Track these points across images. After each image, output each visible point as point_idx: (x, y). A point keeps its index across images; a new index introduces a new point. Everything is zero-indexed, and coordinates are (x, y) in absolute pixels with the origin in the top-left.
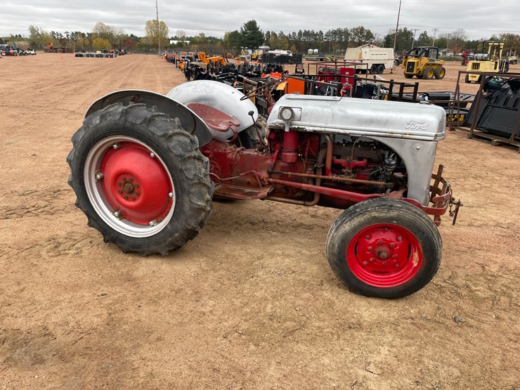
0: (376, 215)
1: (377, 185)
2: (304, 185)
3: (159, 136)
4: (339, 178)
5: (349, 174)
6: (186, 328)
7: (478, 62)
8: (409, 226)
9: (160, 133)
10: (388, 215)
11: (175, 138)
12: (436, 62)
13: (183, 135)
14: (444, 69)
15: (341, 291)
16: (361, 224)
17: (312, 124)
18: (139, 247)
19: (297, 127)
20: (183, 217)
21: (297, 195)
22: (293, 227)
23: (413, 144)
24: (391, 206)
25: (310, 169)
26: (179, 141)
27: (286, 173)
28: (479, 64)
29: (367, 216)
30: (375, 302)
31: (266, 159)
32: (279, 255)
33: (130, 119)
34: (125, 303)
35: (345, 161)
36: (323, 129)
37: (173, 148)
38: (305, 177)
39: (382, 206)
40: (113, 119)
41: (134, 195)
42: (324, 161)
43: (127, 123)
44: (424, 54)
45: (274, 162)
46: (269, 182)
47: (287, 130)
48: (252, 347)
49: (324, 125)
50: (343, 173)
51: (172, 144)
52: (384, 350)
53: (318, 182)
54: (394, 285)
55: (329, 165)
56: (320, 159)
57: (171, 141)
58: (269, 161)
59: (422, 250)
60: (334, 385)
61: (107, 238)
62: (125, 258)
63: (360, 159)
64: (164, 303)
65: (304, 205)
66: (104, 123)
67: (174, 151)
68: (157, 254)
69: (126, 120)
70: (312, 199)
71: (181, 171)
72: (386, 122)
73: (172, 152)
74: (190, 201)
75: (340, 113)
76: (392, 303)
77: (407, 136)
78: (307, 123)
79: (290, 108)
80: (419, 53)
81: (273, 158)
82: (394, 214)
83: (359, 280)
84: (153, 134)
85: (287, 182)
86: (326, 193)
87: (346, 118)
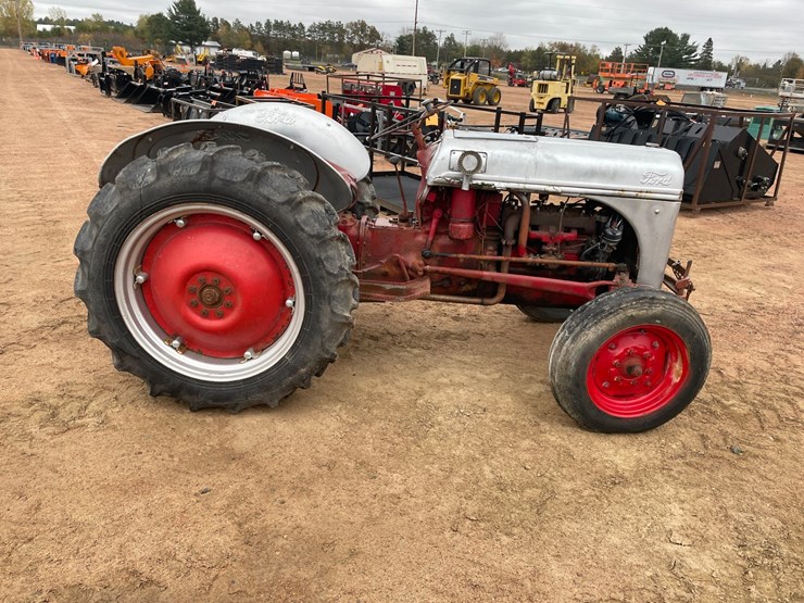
0: (634, 314)
1: (595, 267)
2: (485, 273)
3: (279, 203)
4: (538, 260)
5: (554, 253)
6: (383, 527)
7: (545, 82)
8: (675, 326)
9: (279, 198)
10: (650, 312)
11: (305, 205)
12: (489, 81)
13: (317, 199)
14: (499, 92)
15: (569, 430)
16: (612, 329)
17: (505, 177)
18: (228, 397)
19: (480, 182)
20: (318, 340)
21: (464, 288)
22: (438, 338)
23: (651, 205)
24: (653, 298)
25: (491, 248)
26: (313, 211)
27: (455, 255)
28: (547, 85)
29: (621, 316)
30: (621, 440)
31: (416, 234)
32: (446, 385)
33: (221, 173)
34: (253, 501)
35: (546, 233)
36: (521, 186)
37: (304, 222)
38: (485, 261)
39: (641, 299)
40: (184, 173)
41: (219, 309)
42: (517, 234)
43: (216, 181)
44: (472, 69)
45: (430, 239)
46: (425, 271)
47: (465, 187)
48: (505, 539)
49: (523, 179)
50: (544, 253)
51: (302, 217)
52: (675, 508)
53: (506, 267)
54: (647, 413)
55: (523, 240)
56: (510, 231)
57: (300, 212)
58: (420, 238)
59: (689, 358)
60: (649, 574)
61: (159, 388)
62: (199, 420)
63: (568, 230)
64: (320, 489)
65: (482, 304)
66: (166, 181)
67: (306, 229)
68: (261, 407)
69: (212, 176)
70: (493, 295)
71: (319, 261)
72: (614, 175)
73: (302, 230)
74: (333, 312)
75: (546, 161)
76: (642, 438)
77: (643, 195)
78: (497, 177)
79: (475, 154)
80: (466, 67)
81: (428, 233)
82: (657, 309)
83: (600, 411)
84: (268, 199)
85: (456, 270)
86: (524, 284)
87: (557, 168)
